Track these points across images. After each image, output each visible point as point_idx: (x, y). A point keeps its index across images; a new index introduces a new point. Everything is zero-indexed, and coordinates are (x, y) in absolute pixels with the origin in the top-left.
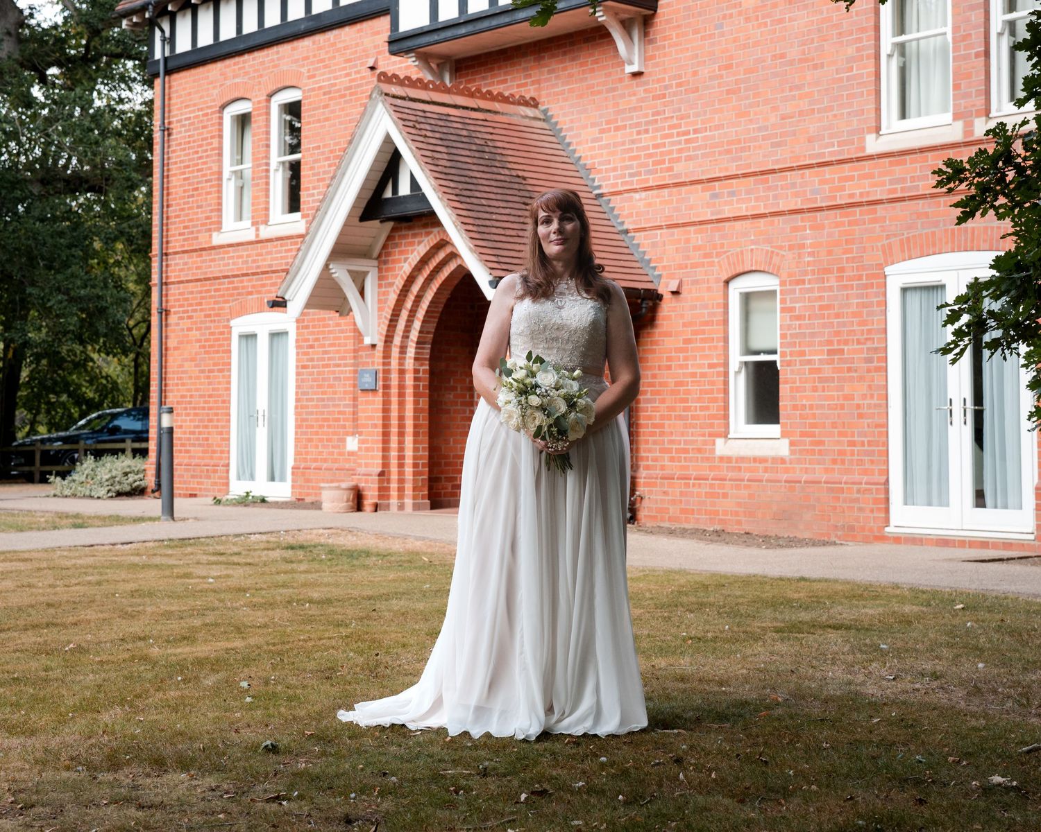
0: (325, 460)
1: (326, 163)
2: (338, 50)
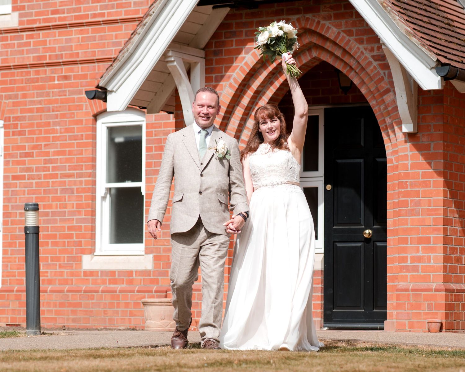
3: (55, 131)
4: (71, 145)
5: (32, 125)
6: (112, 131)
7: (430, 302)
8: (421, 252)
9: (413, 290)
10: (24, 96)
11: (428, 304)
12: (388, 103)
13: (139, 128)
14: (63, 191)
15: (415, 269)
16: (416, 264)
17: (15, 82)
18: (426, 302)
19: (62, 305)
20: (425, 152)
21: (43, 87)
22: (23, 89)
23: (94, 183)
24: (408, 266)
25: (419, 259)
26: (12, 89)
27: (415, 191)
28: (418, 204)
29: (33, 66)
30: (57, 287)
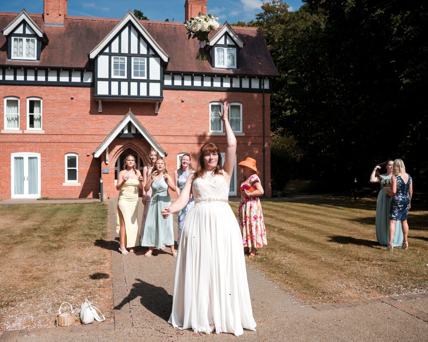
0: (54, 189)
1: (53, 118)
2: (58, 91)
3: (55, 157)
4: (59, 160)
5: (49, 155)
6: (68, 157)
10: (47, 149)
13: (76, 157)
14: (57, 169)
17: (44, 145)
19: (58, 193)
21: (51, 147)
22: (46, 147)
23: (65, 168)
26: (43, 147)
29: (48, 142)
30: (56, 189)
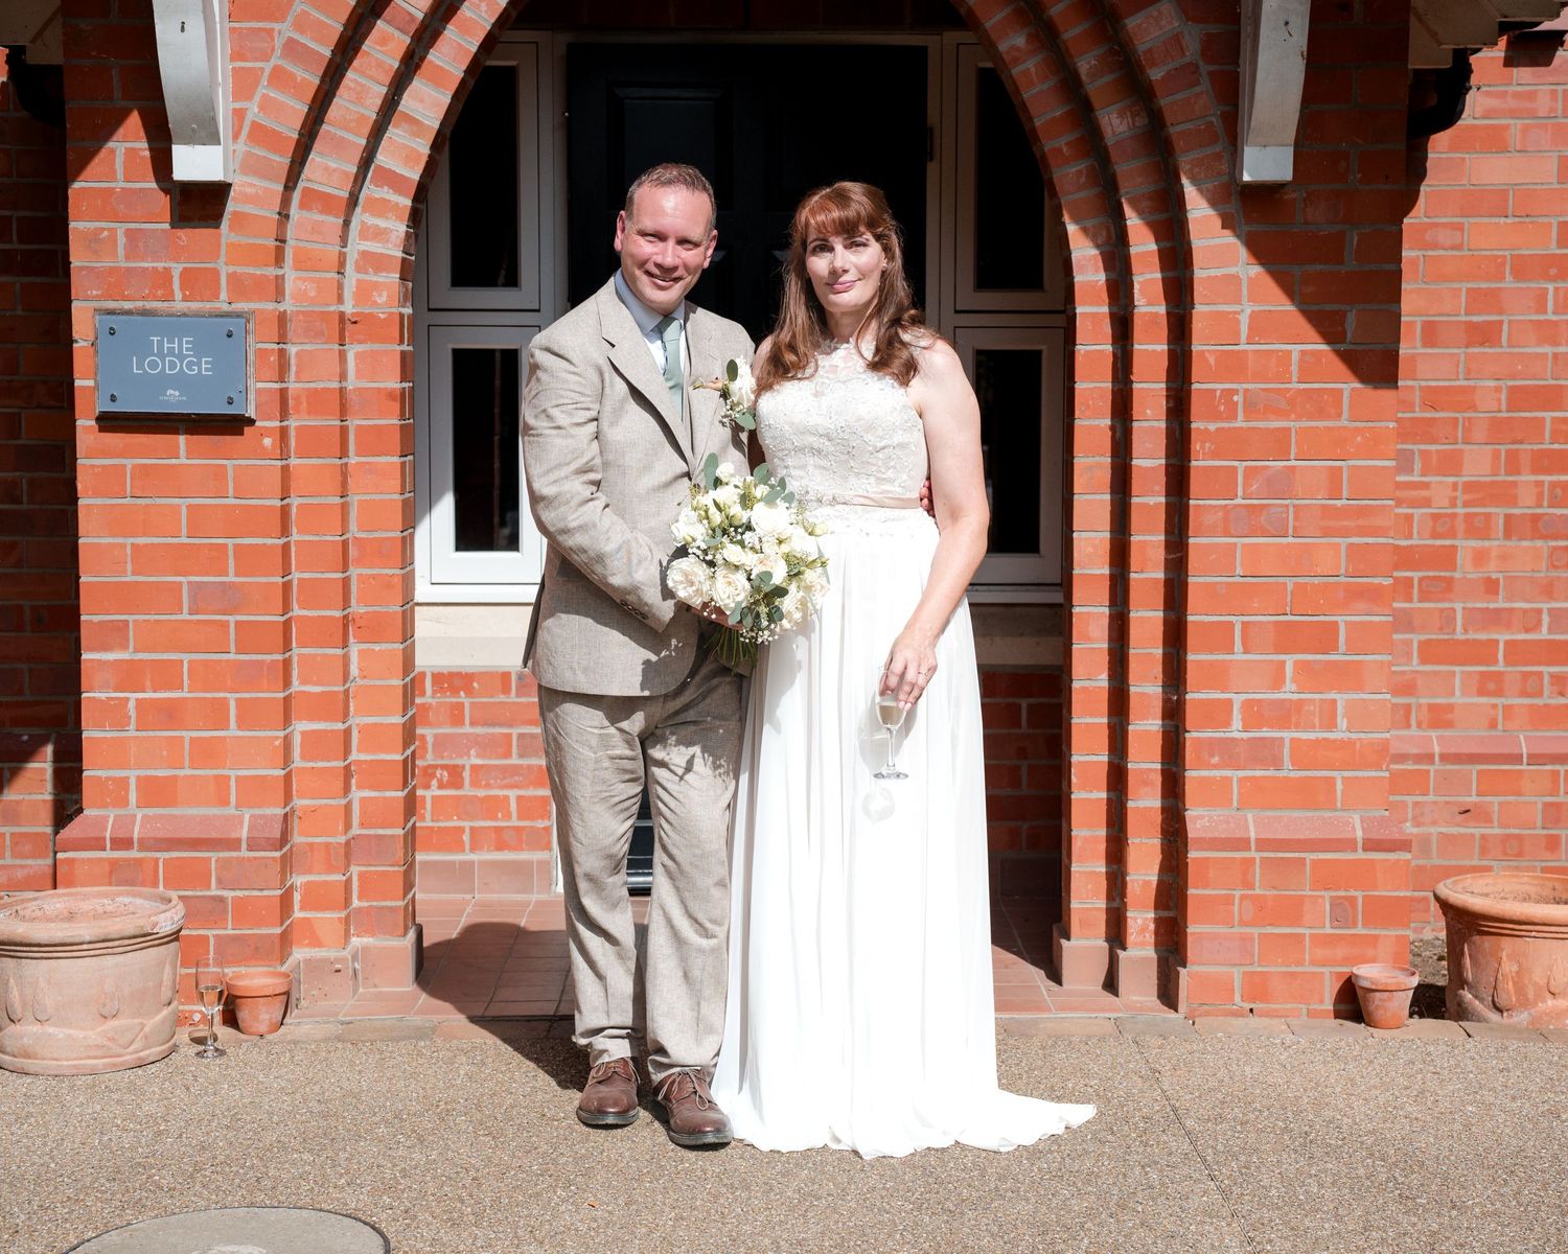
7: (1342, 893)
8: (1289, 685)
9: (1263, 844)
11: (1336, 903)
12: (1150, 51)
15: (1265, 753)
16: (1266, 733)
18: (1327, 894)
20: (1319, 267)
24: (1233, 740)
25: (1286, 714)
27: (1267, 429)
28: (1281, 486)
